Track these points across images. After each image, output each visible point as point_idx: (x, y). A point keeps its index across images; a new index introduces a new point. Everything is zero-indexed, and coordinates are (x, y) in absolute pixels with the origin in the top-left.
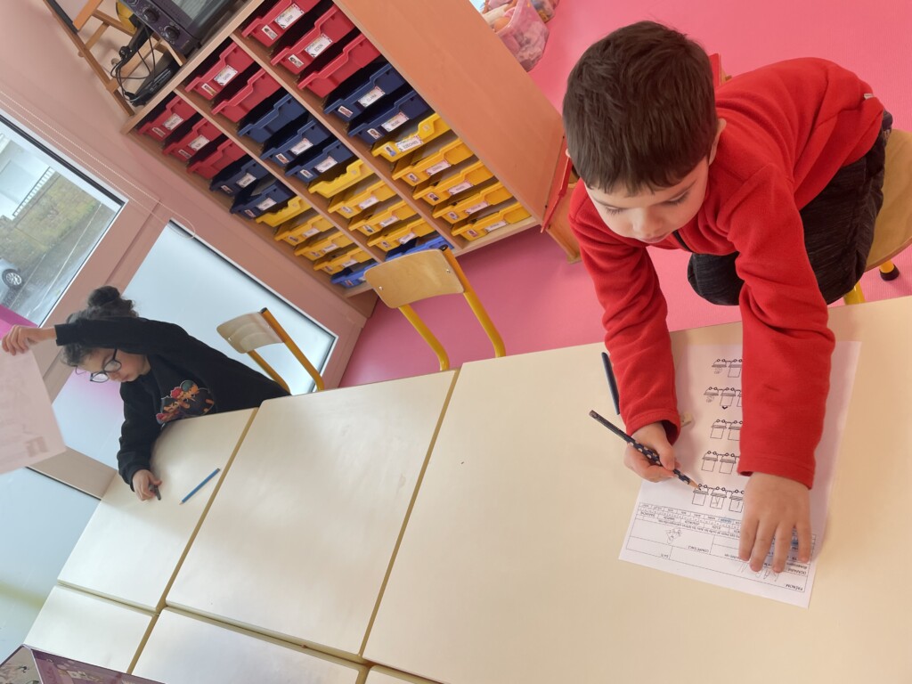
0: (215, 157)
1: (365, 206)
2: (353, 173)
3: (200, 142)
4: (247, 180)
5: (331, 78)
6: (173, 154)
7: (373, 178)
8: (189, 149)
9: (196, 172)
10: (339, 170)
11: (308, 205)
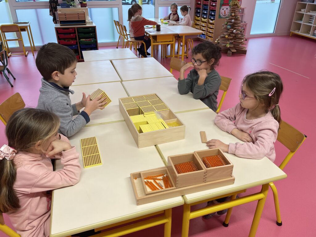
0: (199, 5)
1: (203, 25)
2: (205, 20)
3: (199, 3)
4: (199, 11)
5: (212, 8)
6: (197, 1)
7: (206, 22)
8: (198, 2)
9: (196, 5)
10: (205, 18)
11: (200, 20)
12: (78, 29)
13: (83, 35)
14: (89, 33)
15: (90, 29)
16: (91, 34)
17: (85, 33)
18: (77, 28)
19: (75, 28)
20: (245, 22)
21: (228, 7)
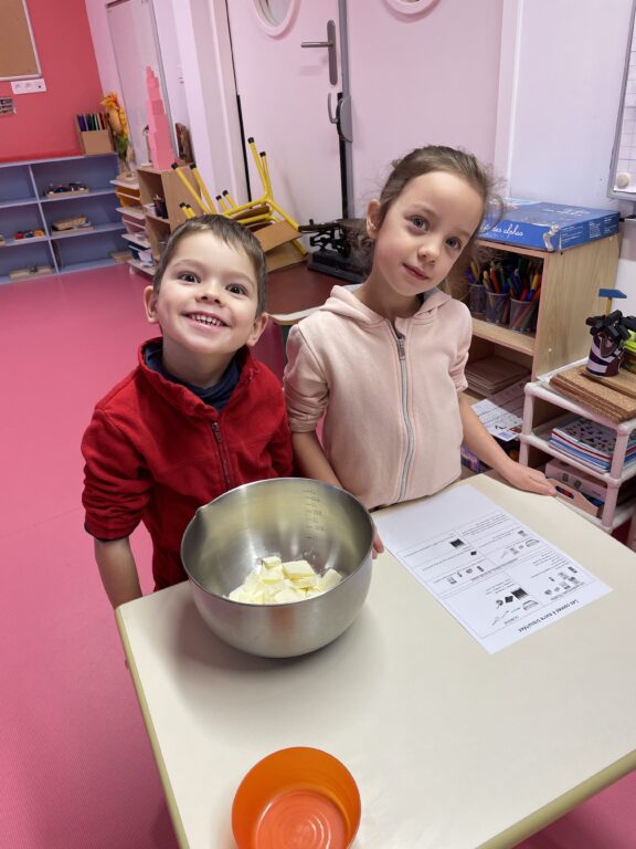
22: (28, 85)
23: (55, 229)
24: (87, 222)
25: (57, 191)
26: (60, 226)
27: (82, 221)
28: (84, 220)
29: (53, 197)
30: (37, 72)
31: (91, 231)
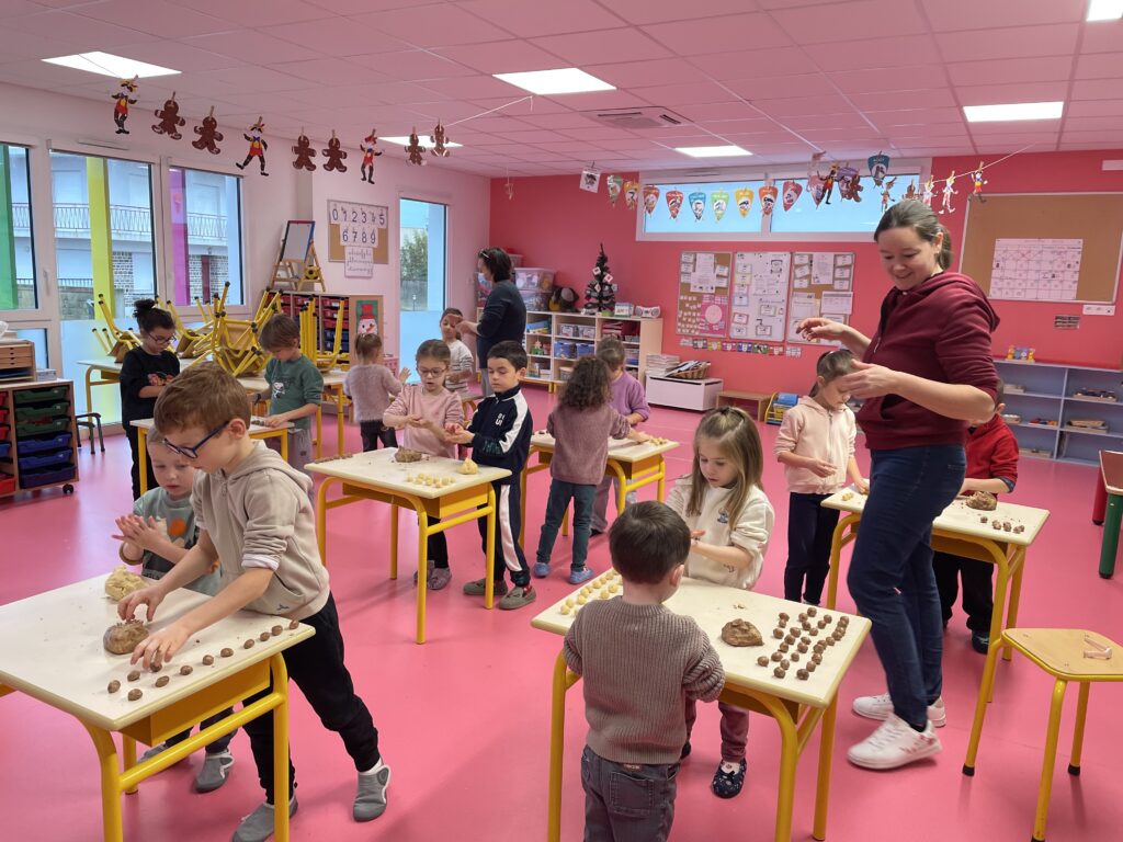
12: (18, 393)
13: (30, 410)
14: (49, 403)
15: (56, 392)
16: (58, 407)
17: (37, 405)
18: (15, 391)
19: (7, 393)
20: (391, 356)
21: (372, 321)
22: (1099, 309)
23: (1070, 424)
24: (1103, 425)
25: (1086, 393)
26: (1074, 422)
27: (1098, 423)
28: (1101, 423)
29: (1079, 397)
30: (1111, 300)
31: (1103, 433)
